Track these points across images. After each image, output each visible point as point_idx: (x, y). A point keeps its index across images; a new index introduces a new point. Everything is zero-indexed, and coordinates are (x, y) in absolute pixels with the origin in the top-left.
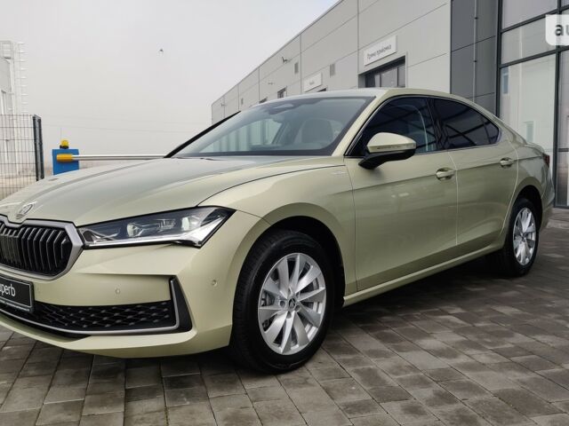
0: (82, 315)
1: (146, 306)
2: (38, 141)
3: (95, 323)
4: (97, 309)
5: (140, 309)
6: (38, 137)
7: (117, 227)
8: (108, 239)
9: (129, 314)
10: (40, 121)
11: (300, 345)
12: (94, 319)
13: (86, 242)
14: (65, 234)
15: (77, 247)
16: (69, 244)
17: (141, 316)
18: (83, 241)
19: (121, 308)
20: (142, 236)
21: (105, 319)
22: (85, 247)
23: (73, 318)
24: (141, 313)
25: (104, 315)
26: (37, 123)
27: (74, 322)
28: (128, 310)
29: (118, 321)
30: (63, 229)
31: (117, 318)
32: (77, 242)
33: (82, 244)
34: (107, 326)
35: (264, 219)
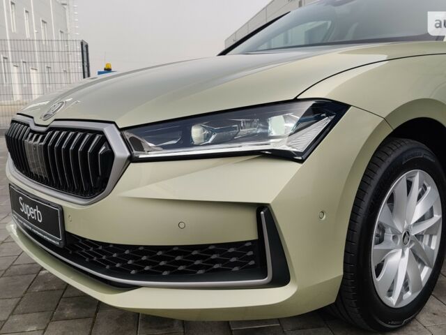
0: (129, 257)
1: (222, 248)
2: (86, 64)
3: (147, 268)
4: (151, 250)
5: (213, 252)
6: (85, 60)
7: (176, 130)
8: (165, 148)
9: (197, 257)
10: (87, 46)
11: (413, 293)
12: (146, 263)
13: (134, 152)
14: (104, 140)
15: (121, 159)
16: (110, 155)
17: (215, 261)
18: (130, 150)
19: (185, 250)
20: (215, 143)
21: (162, 263)
22: (132, 159)
23: (117, 260)
24: (214, 256)
25: (161, 258)
26: (85, 48)
27: (118, 265)
28: (195, 253)
29: (181, 268)
30: (101, 133)
31: (180, 263)
32: (121, 151)
33: (128, 154)
34: (165, 273)
35: (386, 120)
